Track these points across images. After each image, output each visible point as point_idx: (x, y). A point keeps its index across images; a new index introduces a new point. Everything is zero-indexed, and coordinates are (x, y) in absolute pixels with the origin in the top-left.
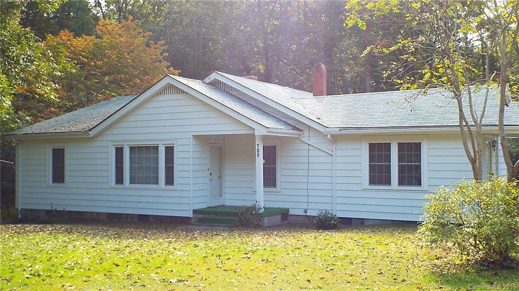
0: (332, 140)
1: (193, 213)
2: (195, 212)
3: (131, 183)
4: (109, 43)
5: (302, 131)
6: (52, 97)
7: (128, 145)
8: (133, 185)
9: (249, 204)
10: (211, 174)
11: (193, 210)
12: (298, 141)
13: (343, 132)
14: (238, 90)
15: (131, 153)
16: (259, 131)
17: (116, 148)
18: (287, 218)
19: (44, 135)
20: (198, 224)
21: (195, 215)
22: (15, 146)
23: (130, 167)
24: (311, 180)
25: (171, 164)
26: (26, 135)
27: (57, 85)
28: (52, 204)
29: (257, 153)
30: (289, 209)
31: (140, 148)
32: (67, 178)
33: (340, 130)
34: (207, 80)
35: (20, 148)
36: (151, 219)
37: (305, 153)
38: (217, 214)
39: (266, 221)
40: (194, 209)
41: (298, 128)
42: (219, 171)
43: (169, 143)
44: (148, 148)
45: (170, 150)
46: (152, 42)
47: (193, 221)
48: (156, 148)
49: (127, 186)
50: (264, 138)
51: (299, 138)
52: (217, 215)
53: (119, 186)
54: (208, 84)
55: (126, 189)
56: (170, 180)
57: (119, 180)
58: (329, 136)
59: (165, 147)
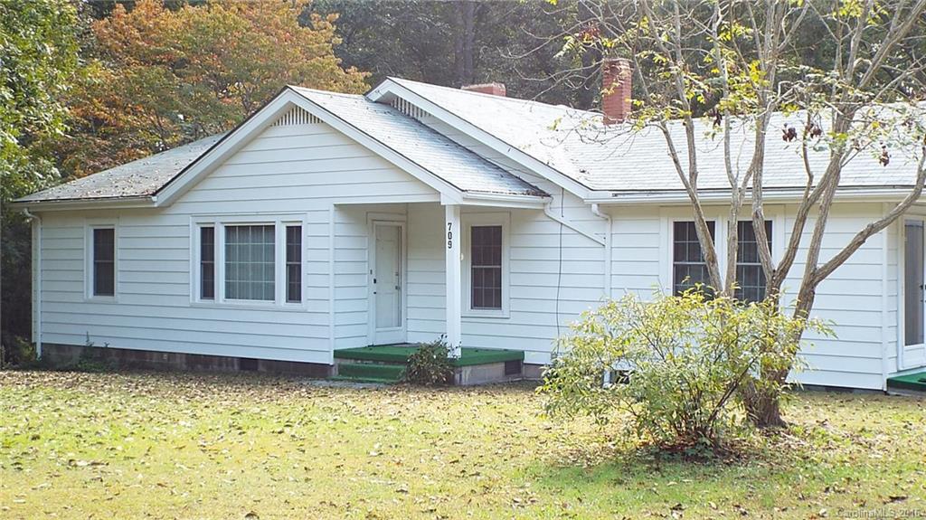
0: (601, 215)
1: (335, 357)
2: (338, 354)
3: (228, 296)
4: (221, 19)
5: (549, 196)
6: (58, 131)
7: (222, 223)
8: (231, 302)
9: (429, 340)
10: (375, 281)
11: (335, 351)
12: (541, 217)
13: (622, 199)
14: (430, 115)
15: (228, 239)
16: (449, 199)
17: (202, 228)
18: (520, 371)
19: (78, 202)
20: (340, 377)
21: (339, 361)
22: (31, 222)
23: (227, 265)
24: (564, 294)
25: (297, 261)
26: (46, 204)
27: (66, 109)
28: (88, 336)
29: (447, 240)
30: (523, 352)
31: (244, 229)
32: (118, 287)
33: (616, 195)
34: (374, 96)
35: (39, 226)
36: (261, 368)
37: (555, 241)
38: (377, 359)
39: (466, 374)
40: (336, 349)
41: (542, 191)
42: (397, 275)
43: (293, 220)
44: (257, 229)
45: (294, 233)
46: (316, 15)
47: (335, 372)
48: (271, 229)
49: (221, 302)
50: (463, 211)
51: (543, 210)
52: (376, 361)
53: (207, 302)
54: (376, 102)
55: (219, 308)
56: (294, 293)
57: (208, 291)
58: (595, 207)
59: (287, 227)
